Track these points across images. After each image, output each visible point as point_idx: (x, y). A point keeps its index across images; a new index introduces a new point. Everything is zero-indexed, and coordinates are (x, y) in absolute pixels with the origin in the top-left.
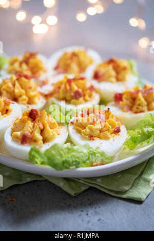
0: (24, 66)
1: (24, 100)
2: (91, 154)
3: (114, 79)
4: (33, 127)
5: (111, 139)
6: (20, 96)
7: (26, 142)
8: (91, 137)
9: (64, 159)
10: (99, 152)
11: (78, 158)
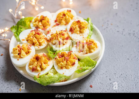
0: (40, 24)
1: (38, 44)
2: (60, 78)
3: (78, 32)
4: (37, 64)
5: (70, 69)
6: (36, 43)
7: (34, 71)
8: (62, 68)
9: (47, 81)
10: (63, 76)
11: (54, 80)
